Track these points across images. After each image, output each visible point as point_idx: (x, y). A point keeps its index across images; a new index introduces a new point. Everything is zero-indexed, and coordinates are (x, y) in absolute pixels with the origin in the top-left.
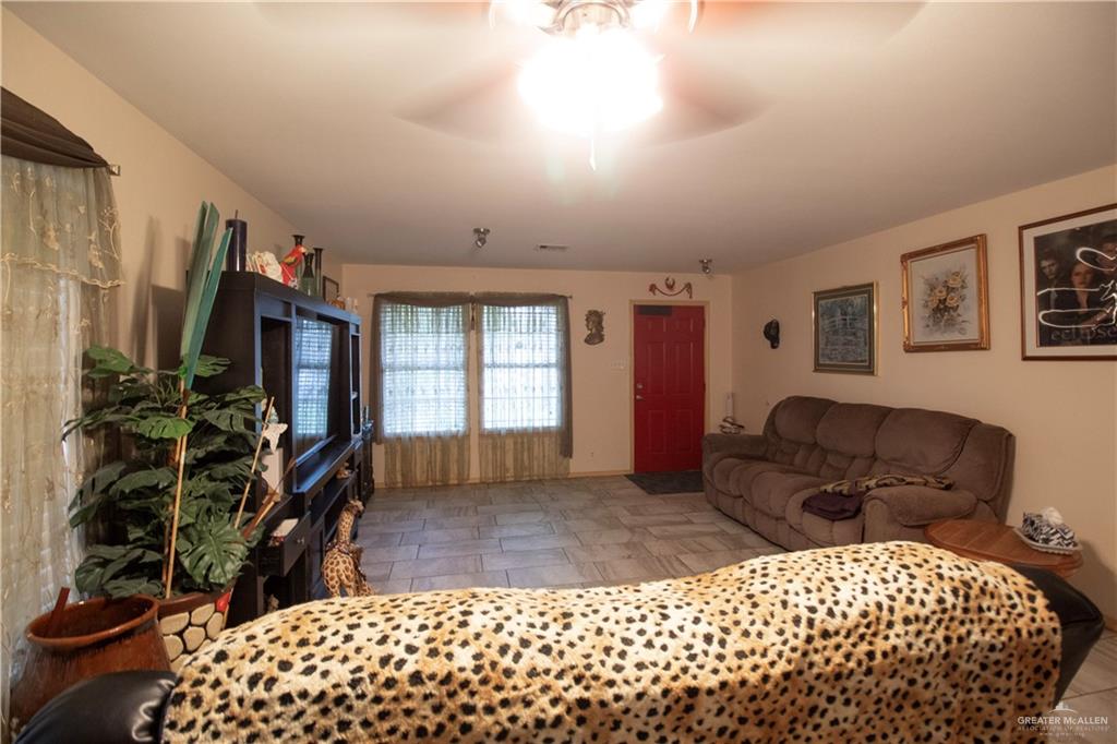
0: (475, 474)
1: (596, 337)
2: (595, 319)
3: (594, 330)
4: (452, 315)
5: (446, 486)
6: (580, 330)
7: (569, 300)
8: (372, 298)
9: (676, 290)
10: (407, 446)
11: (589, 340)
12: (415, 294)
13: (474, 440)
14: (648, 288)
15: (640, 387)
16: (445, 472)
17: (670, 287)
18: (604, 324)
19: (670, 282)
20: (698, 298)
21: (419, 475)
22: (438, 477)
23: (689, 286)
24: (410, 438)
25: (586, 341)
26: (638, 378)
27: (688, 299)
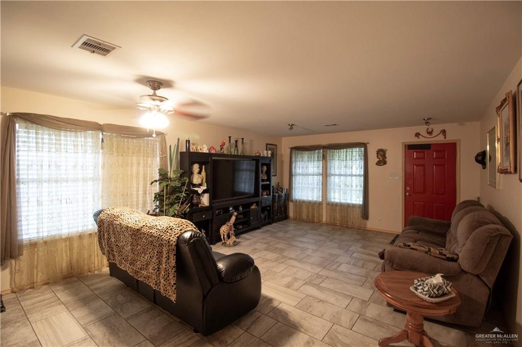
0: (324, 220)
1: (382, 161)
2: (382, 153)
3: (381, 159)
4: (316, 154)
5: (313, 222)
6: (373, 158)
7: (368, 145)
8: (289, 150)
9: (434, 134)
10: (300, 204)
11: (378, 164)
12: (303, 146)
13: (324, 205)
14: (414, 135)
15: (408, 188)
16: (313, 216)
17: (430, 133)
18: (387, 155)
19: (430, 130)
20: (450, 138)
21: (304, 216)
22: (311, 218)
23: (444, 132)
24: (300, 201)
25: (376, 164)
26: (406, 184)
27: (443, 139)
